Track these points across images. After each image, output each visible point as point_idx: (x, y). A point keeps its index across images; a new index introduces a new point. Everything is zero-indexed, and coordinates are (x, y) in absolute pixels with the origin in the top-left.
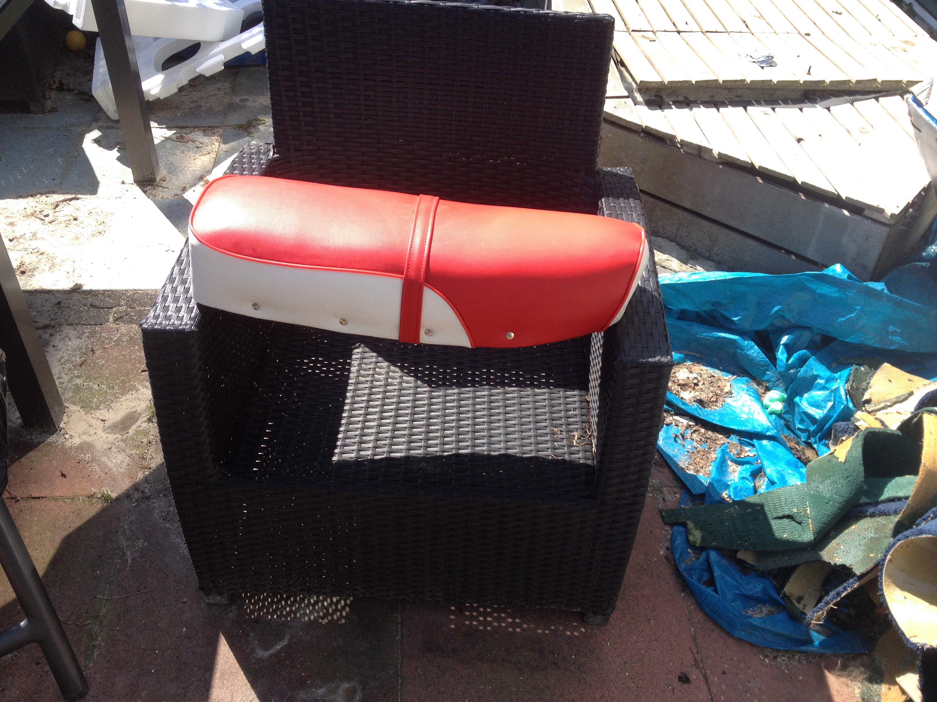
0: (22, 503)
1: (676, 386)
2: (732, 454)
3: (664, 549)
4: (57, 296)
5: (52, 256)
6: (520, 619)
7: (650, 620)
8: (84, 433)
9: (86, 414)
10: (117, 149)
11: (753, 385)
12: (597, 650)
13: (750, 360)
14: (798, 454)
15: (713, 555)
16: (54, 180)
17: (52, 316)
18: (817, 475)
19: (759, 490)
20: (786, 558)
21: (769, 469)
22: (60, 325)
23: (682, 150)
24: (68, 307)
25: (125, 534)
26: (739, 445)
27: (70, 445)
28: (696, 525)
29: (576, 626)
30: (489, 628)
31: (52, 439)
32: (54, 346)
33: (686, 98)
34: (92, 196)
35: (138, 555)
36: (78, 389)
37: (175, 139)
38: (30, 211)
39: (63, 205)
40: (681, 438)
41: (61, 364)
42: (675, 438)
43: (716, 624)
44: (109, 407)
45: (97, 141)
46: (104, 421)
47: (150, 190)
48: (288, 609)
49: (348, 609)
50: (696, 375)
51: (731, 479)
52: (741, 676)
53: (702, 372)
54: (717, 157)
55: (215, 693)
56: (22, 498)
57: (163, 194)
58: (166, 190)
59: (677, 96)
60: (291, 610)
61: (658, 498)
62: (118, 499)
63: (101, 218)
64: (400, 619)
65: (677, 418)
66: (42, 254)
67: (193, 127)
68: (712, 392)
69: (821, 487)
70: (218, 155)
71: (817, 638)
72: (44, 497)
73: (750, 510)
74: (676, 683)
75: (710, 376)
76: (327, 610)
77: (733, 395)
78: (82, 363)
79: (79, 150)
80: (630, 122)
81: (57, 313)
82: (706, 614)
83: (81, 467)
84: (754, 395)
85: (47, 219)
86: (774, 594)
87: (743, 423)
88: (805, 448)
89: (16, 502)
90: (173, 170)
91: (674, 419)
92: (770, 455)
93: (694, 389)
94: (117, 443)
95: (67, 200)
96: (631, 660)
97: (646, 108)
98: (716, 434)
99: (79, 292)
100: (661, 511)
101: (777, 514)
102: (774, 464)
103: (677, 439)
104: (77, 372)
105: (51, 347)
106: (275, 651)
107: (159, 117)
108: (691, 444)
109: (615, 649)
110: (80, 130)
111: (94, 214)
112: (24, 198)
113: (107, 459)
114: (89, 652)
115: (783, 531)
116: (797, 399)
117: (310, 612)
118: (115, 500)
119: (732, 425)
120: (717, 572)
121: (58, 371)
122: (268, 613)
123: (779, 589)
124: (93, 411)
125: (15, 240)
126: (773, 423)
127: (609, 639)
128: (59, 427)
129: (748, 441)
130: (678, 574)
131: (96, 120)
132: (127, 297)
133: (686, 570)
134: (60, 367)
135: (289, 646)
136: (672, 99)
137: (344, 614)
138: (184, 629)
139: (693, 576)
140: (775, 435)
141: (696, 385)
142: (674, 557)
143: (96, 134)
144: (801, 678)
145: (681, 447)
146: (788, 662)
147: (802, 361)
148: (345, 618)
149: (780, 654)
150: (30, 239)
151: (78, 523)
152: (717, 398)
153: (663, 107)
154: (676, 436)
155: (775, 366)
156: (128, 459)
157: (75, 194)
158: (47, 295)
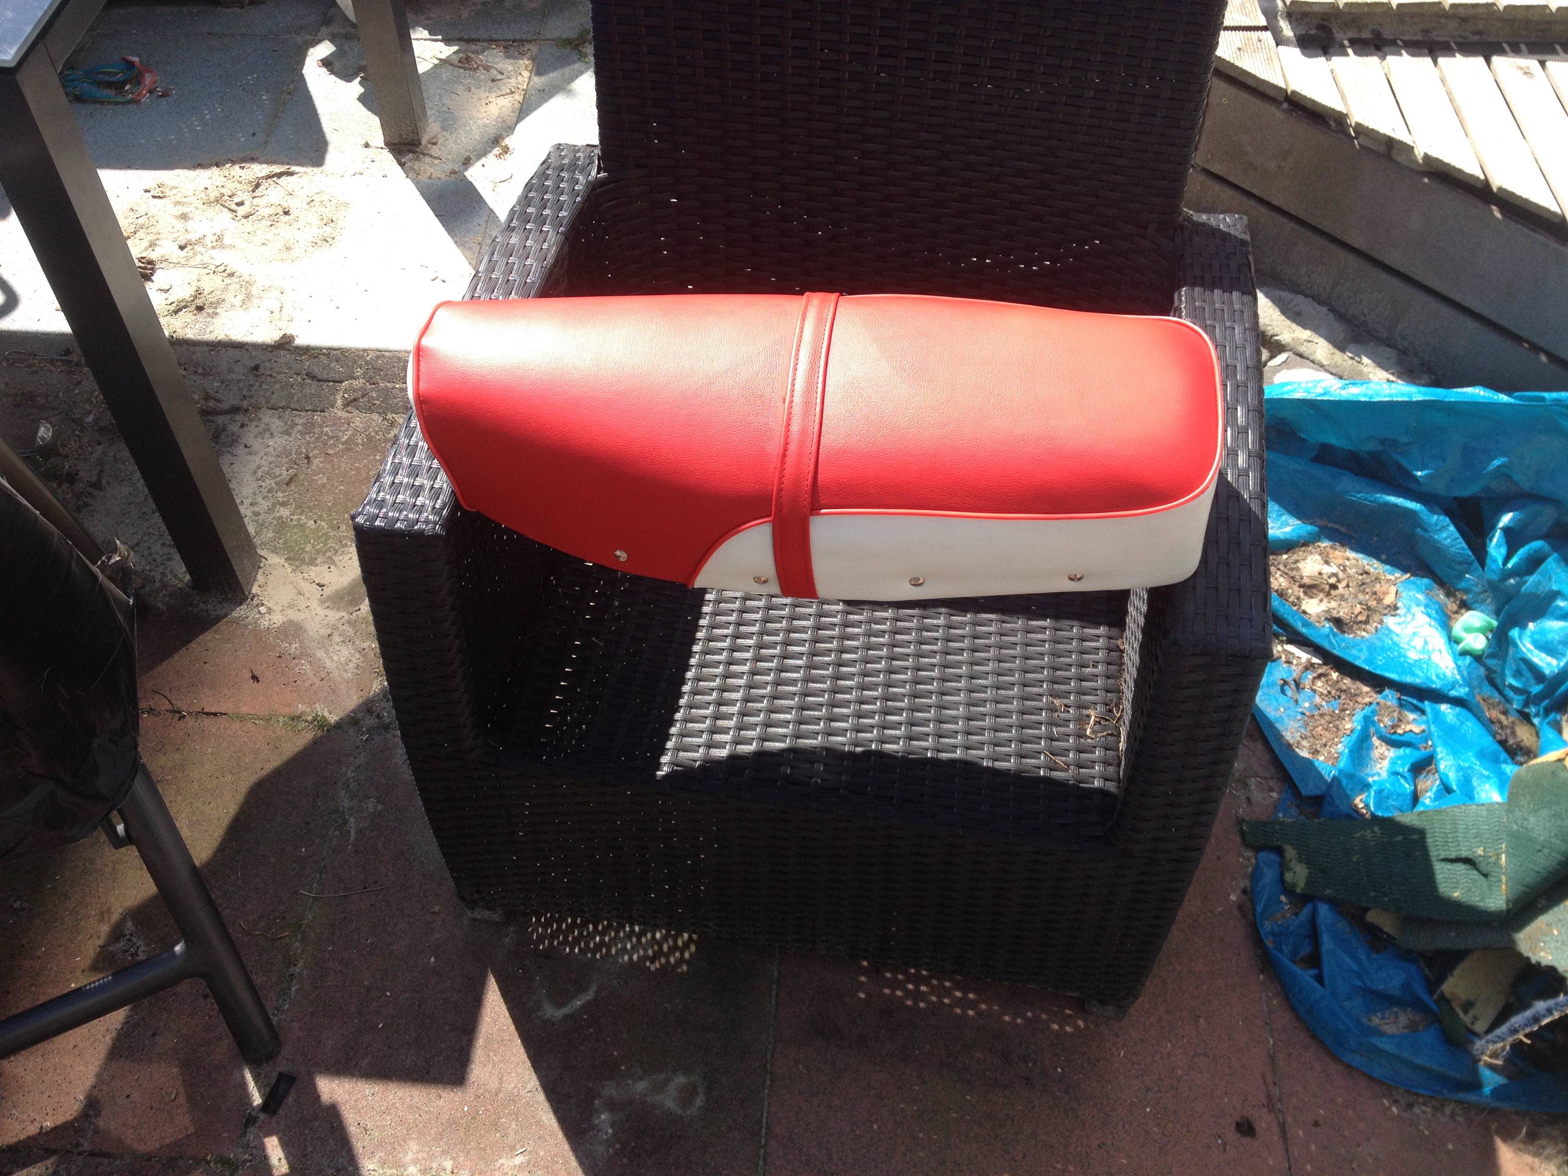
0: (190, 722)
1: (1296, 588)
2: (1382, 725)
3: (1239, 891)
4: (254, 354)
5: (248, 279)
6: (975, 993)
7: (1198, 1017)
8: (290, 606)
9: (294, 571)
10: (359, 79)
11: (1438, 596)
12: (1102, 1063)
13: (1438, 550)
14: (1503, 733)
15: (1324, 910)
16: (254, 134)
17: (245, 392)
18: (1528, 798)
19: (1421, 800)
20: (1453, 934)
21: (1445, 763)
22: (258, 408)
23: (1356, 141)
24: (271, 376)
25: (348, 786)
26: (1397, 710)
27: (267, 624)
28: (1300, 854)
29: (1069, 1016)
30: (922, 1005)
31: (239, 612)
32: (246, 446)
33: (1377, 34)
34: (315, 169)
35: (366, 825)
36: (282, 525)
37: (456, 63)
38: (214, 194)
39: (267, 184)
40: (1293, 687)
41: (258, 480)
42: (1282, 687)
43: (1314, 1036)
44: (331, 562)
45: (327, 63)
46: (321, 585)
47: (410, 161)
48: (598, 939)
49: (693, 948)
50: (1334, 569)
51: (1374, 772)
52: (1346, 1133)
53: (1347, 563)
54: (1421, 161)
55: (475, 1071)
56: (190, 713)
57: (432, 170)
58: (436, 162)
59: (1360, 29)
60: (602, 940)
61: (1239, 797)
62: (338, 726)
63: (328, 213)
64: (776, 974)
65: (1290, 648)
66: (231, 275)
67: (488, 41)
68: (1360, 603)
69: (1532, 820)
70: (527, 96)
71: (1491, 1080)
72: (224, 714)
73: (1399, 838)
74: (1231, 1135)
75: (1360, 571)
76: (661, 947)
77: (1398, 612)
78: (291, 480)
79: (296, 78)
80: (1263, 82)
81: (251, 386)
82: (1298, 1017)
83: (283, 665)
84: (1437, 617)
85: (242, 210)
86: (1421, 992)
87: (1409, 668)
88: (1517, 722)
89: (179, 719)
90: (449, 122)
91: (1285, 650)
92: (1450, 733)
93: (1328, 594)
94: (342, 628)
95: (273, 176)
96: (1158, 1086)
97: (1298, 50)
98: (1359, 684)
99: (288, 350)
100: (1240, 822)
101: (1447, 853)
102: (1455, 753)
103: (1286, 687)
104: (281, 495)
105: (242, 447)
106: (574, 1009)
107: (432, 19)
108: (1311, 699)
109: (1133, 1064)
110: (299, 40)
111: (317, 204)
112: (204, 168)
113: (324, 655)
114: (283, 985)
115: (1452, 885)
116: (1514, 633)
117: (632, 947)
118: (334, 726)
119: (1388, 671)
120: (1327, 943)
121: (251, 491)
122: (565, 942)
123: (1433, 985)
124: (304, 567)
125: (189, 247)
126: (1465, 673)
127: (1124, 1046)
128: (250, 593)
129: (1415, 702)
130: (1257, 939)
131: (327, 22)
132: (367, 363)
133: (1273, 934)
134: (254, 485)
135: (594, 1004)
136: (1350, 34)
137: (687, 955)
138: (433, 959)
139: (1284, 947)
140: (1465, 697)
141: (1334, 587)
142: (1254, 910)
143: (324, 49)
144: (1450, 1147)
145: (1292, 704)
146: (1433, 1115)
147: (1534, 563)
148: (688, 963)
149: (1421, 1100)
150: (213, 247)
151: (275, 762)
152: (1368, 617)
153: (1331, 50)
154: (1285, 683)
155: (1482, 564)
156: (357, 656)
157: (288, 164)
158: (236, 352)
